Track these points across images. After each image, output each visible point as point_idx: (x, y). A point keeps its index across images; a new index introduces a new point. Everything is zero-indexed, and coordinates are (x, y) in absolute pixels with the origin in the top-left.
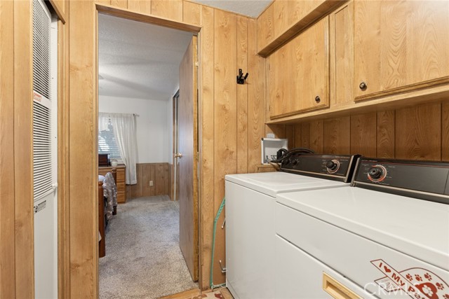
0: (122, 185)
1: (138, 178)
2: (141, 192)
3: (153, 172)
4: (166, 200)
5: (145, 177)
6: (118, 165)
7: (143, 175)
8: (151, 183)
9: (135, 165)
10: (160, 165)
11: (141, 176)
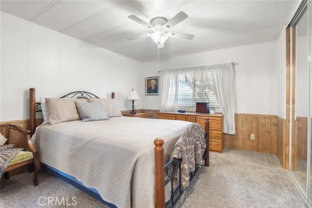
0: (219, 134)
1: (237, 128)
2: (241, 143)
3: (255, 125)
4: (276, 165)
5: (245, 128)
6: (216, 113)
7: (243, 127)
8: (253, 137)
9: (234, 115)
10: (265, 117)
11: (240, 127)
